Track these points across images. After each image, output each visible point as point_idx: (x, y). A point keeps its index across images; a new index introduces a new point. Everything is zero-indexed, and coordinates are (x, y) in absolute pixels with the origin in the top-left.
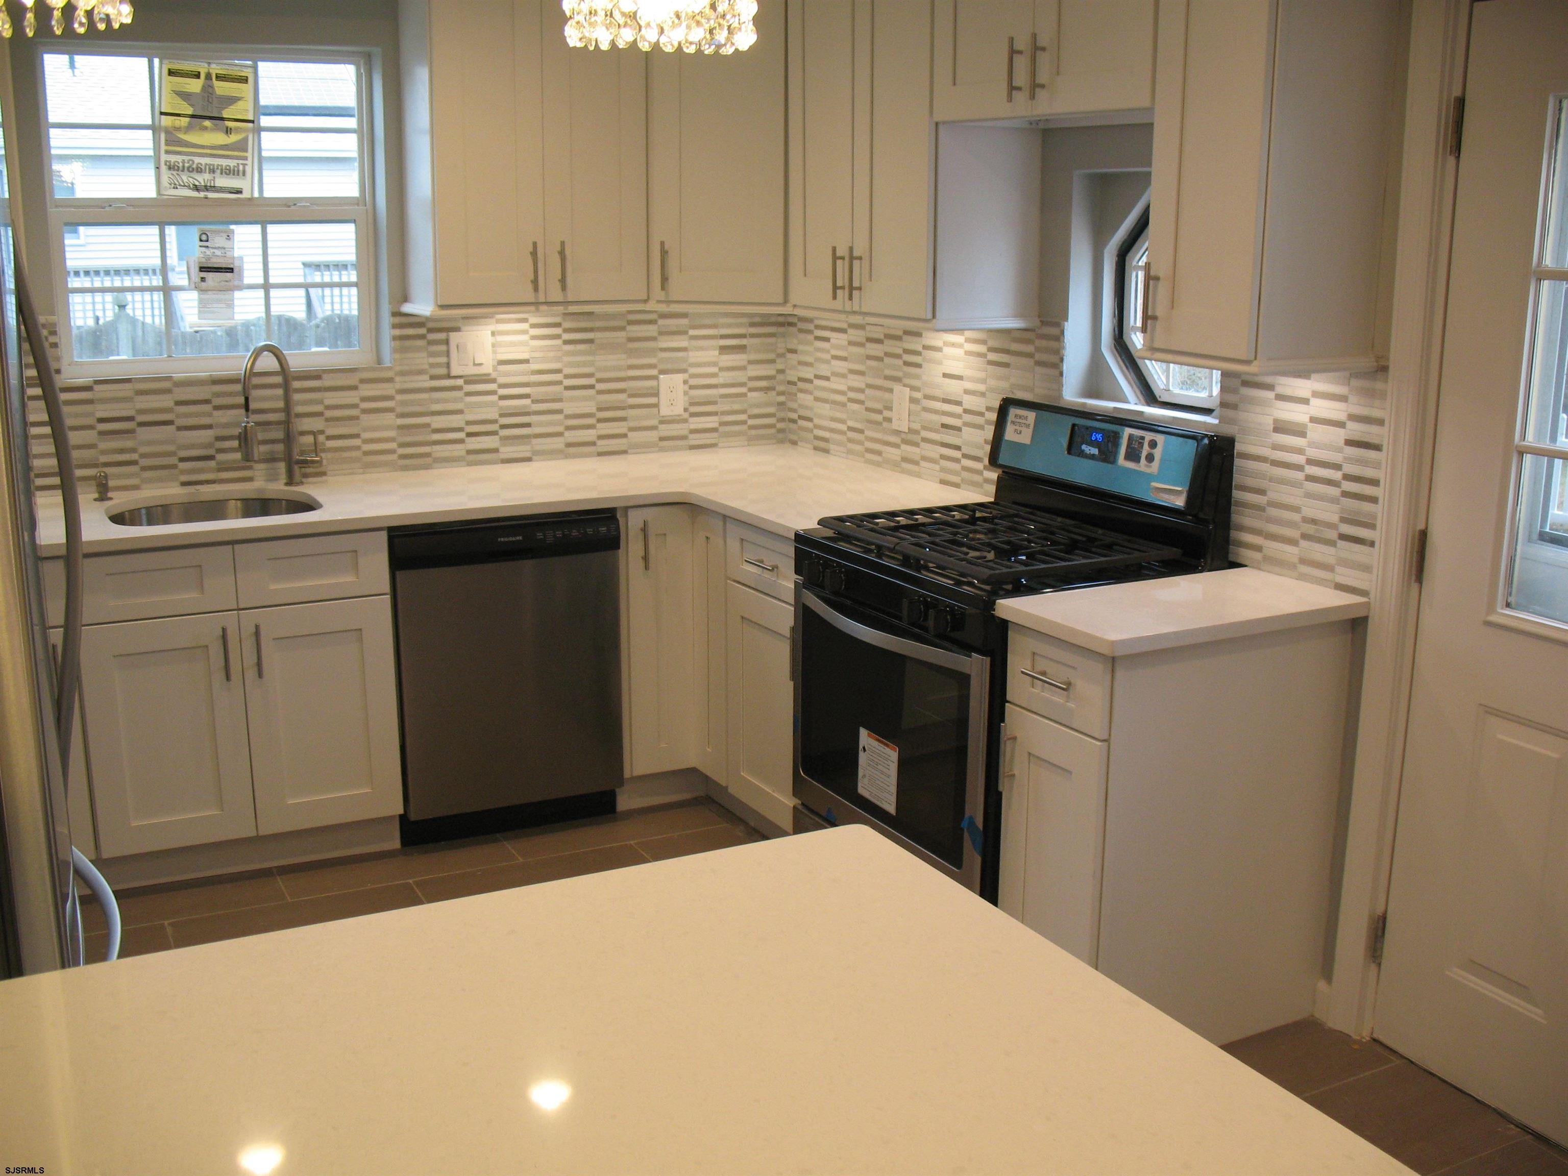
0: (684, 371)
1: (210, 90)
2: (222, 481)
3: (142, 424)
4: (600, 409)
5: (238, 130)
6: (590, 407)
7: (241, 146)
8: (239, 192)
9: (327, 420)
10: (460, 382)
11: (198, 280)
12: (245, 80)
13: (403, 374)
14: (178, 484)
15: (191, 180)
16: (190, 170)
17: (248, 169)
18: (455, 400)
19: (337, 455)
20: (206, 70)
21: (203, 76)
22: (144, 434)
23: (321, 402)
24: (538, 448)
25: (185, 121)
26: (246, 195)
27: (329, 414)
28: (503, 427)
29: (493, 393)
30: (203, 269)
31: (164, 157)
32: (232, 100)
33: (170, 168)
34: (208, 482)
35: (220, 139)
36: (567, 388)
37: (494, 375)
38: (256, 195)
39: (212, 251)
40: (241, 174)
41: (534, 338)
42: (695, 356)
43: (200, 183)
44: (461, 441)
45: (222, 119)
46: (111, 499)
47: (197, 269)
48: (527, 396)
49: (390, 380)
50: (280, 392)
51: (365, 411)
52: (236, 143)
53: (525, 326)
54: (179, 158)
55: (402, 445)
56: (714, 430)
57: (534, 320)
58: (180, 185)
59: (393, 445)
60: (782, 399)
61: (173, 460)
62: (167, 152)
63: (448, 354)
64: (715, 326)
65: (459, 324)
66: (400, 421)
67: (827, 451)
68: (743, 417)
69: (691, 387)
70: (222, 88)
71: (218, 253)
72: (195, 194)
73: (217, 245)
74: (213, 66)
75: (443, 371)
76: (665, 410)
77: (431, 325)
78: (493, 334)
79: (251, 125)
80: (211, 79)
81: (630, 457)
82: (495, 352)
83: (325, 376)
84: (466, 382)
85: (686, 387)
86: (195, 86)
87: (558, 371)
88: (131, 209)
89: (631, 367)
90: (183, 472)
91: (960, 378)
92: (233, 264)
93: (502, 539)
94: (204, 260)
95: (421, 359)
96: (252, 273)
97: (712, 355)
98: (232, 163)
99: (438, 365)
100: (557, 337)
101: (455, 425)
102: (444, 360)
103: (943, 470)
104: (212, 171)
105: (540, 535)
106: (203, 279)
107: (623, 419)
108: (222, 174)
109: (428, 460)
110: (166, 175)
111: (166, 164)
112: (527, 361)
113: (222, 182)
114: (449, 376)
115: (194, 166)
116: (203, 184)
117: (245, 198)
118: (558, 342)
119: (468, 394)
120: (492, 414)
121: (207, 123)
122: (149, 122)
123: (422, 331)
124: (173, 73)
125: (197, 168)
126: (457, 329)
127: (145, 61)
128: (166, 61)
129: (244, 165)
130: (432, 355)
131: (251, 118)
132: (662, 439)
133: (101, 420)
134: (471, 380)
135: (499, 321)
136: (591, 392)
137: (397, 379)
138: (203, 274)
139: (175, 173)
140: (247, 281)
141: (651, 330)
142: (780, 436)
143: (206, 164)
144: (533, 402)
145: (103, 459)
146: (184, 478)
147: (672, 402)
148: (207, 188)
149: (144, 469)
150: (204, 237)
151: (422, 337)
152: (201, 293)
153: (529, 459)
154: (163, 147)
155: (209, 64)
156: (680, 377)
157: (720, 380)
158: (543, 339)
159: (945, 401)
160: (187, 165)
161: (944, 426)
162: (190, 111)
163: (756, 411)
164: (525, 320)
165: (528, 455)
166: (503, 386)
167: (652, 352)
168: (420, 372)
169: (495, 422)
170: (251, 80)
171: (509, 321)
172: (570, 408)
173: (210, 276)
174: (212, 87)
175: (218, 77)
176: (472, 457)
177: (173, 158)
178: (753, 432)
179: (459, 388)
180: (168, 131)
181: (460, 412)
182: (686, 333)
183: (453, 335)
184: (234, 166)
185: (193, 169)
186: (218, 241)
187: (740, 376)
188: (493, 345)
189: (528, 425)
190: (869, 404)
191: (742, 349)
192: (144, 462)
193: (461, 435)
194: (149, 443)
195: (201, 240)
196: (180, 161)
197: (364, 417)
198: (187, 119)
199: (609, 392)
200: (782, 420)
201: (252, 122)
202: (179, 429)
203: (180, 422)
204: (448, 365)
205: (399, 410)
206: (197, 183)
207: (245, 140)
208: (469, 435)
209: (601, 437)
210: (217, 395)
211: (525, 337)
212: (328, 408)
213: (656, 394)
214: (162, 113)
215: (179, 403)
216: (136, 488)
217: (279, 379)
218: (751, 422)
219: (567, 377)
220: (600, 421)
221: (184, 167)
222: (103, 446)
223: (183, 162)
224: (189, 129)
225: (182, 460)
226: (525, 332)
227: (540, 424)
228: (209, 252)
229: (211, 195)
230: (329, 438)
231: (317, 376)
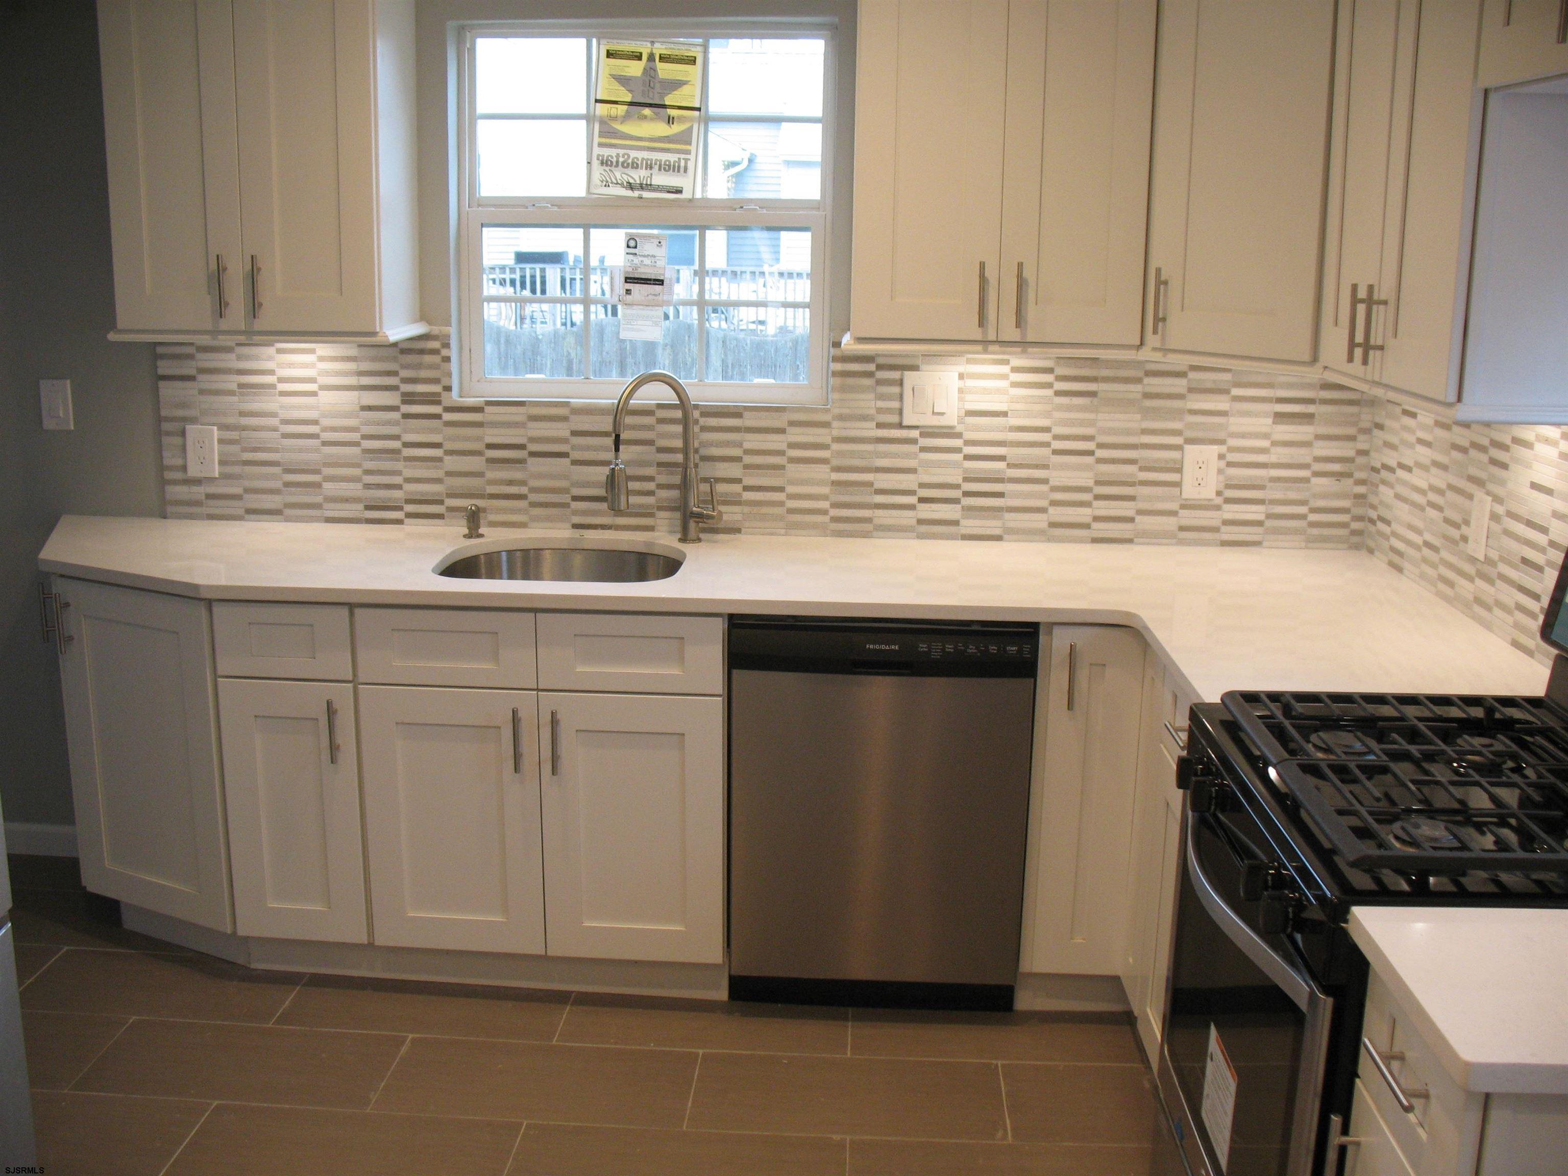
0: (1222, 442)
1: (652, 73)
2: (618, 528)
3: (533, 454)
4: (1098, 483)
5: (682, 119)
6: (1086, 479)
7: (684, 138)
8: (679, 191)
9: (746, 467)
10: (915, 434)
11: (623, 292)
12: (692, 61)
13: (841, 418)
14: (569, 525)
15: (625, 177)
16: (625, 165)
17: (691, 165)
18: (907, 456)
19: (755, 510)
20: (649, 51)
21: (645, 57)
22: (536, 464)
23: (740, 445)
24: (1011, 524)
25: (622, 109)
26: (686, 195)
27: (748, 459)
28: (967, 494)
29: (958, 450)
30: (628, 280)
31: (597, 151)
32: (677, 84)
33: (602, 163)
34: (603, 527)
35: (660, 129)
36: (1056, 452)
37: (959, 428)
38: (699, 195)
39: (641, 259)
40: (682, 170)
41: (1015, 385)
42: (1236, 423)
43: (635, 181)
44: (912, 507)
45: (664, 106)
46: (482, 536)
47: (623, 280)
48: (1002, 458)
49: (826, 425)
50: (679, 429)
51: (792, 460)
52: (676, 135)
53: (1005, 369)
54: (613, 152)
55: (835, 505)
56: (1260, 523)
57: (1016, 362)
58: (612, 183)
59: (825, 505)
60: (1361, 489)
61: (566, 498)
62: (601, 145)
63: (901, 397)
64: (1269, 385)
65: (919, 362)
66: (835, 476)
67: (1399, 569)
68: (1302, 510)
69: (1230, 464)
70: (665, 70)
71: (647, 261)
72: (629, 193)
73: (646, 253)
74: (657, 45)
75: (894, 419)
76: (1189, 491)
77: (881, 361)
78: (961, 376)
79: (696, 113)
80: (655, 61)
81: (1136, 548)
82: (961, 400)
83: (746, 414)
84: (922, 435)
85: (1222, 464)
86: (635, 69)
87: (1047, 430)
88: (556, 209)
89: (1145, 432)
90: (576, 513)
91: (1549, 492)
92: (664, 275)
93: (871, 647)
94: (631, 270)
95: (867, 402)
97: (1264, 423)
98: (672, 158)
99: (889, 411)
100: (1049, 385)
101: (903, 486)
102: (895, 404)
103: (1516, 625)
104: (650, 167)
105: (923, 647)
106: (628, 292)
107: (1132, 498)
108: (660, 169)
109: (868, 527)
110: (598, 171)
111: (598, 159)
112: (1005, 414)
113: (660, 179)
114: (900, 426)
115: (630, 161)
116: (638, 182)
117: (686, 199)
118: (1049, 392)
119: (923, 449)
120: (955, 477)
121: (647, 111)
122: (583, 111)
123: (872, 367)
124: (612, 54)
125: (633, 163)
126: (914, 368)
127: (583, 41)
128: (603, 41)
129: (686, 160)
130: (881, 397)
131: (697, 105)
132: (1182, 529)
133: (490, 446)
134: (928, 432)
135: (969, 361)
136: (1089, 460)
137: (835, 424)
138: (629, 286)
139: (607, 169)
140: (678, 296)
141: (1179, 385)
142: (1355, 539)
143: (643, 159)
144: (1009, 466)
145: (491, 490)
146: (577, 520)
147: (1200, 481)
148: (642, 187)
149: (533, 505)
150: (632, 243)
151: (870, 375)
152: (625, 307)
153: (999, 538)
154: (597, 140)
155: (653, 43)
156: (1215, 449)
157: (1273, 458)
158: (1032, 387)
159: (1530, 524)
160: (621, 160)
161: (1525, 561)
162: (628, 98)
163: (1321, 503)
164: (1007, 362)
165: (997, 532)
166: (968, 443)
167: (1179, 414)
168: (864, 418)
169: (958, 487)
170: (699, 61)
171: (983, 362)
172: (1058, 478)
173: (635, 288)
174: (655, 70)
175: (663, 58)
176: (923, 529)
177: (606, 152)
178: (1315, 531)
179: (914, 441)
180: (603, 122)
181: (913, 471)
182: (1226, 392)
183: (909, 376)
184: (675, 162)
185: (628, 164)
186: (648, 249)
187: (1302, 455)
188: (961, 391)
189: (1000, 495)
190: (1448, 513)
191: (1308, 418)
192: (533, 497)
193: (912, 500)
194: (540, 476)
195: (628, 247)
196: (614, 155)
197: (790, 467)
198: (625, 107)
199: (1113, 461)
200: (1360, 518)
201: (699, 109)
202: (575, 462)
203: (576, 455)
204: (900, 412)
205: (835, 462)
206: (631, 181)
207: (690, 129)
208: (922, 500)
209: (1096, 519)
211: (1004, 384)
212: (747, 452)
213: (1179, 470)
214: (597, 101)
215: (574, 433)
216: (523, 525)
217: (679, 414)
218: (1313, 517)
219: (1056, 437)
220: (1098, 497)
221: (617, 162)
222: (490, 475)
223: (618, 156)
224: (626, 117)
225: (575, 498)
226: (1004, 377)
227: (1016, 495)
228: (636, 260)
229: (646, 194)
230: (746, 488)
231: (736, 413)
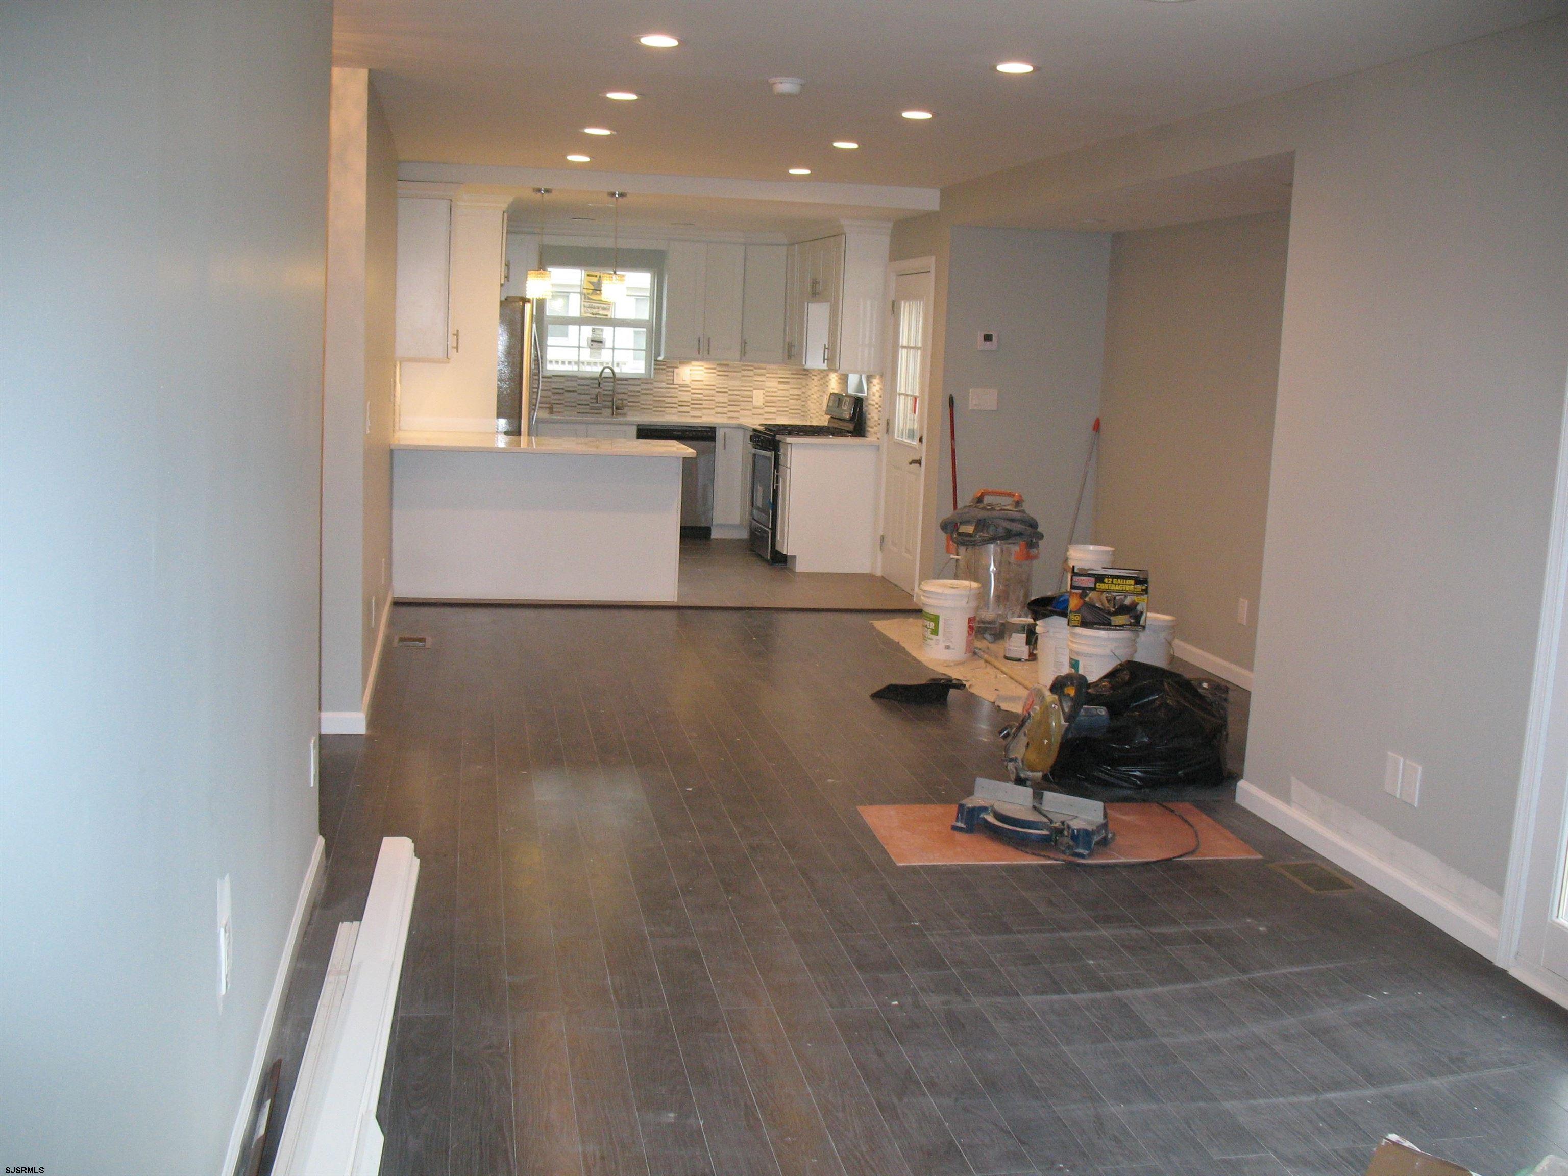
0: (763, 389)
3: (567, 391)
4: (729, 401)
6: (726, 400)
8: (607, 316)
10: (677, 386)
11: (590, 345)
13: (655, 381)
14: (576, 412)
15: (591, 311)
17: (611, 308)
18: (675, 393)
19: (631, 408)
20: (596, 274)
21: (594, 276)
22: (567, 395)
23: (627, 389)
24: (705, 413)
25: (588, 291)
26: (609, 317)
27: (630, 393)
28: (692, 404)
29: (689, 391)
30: (592, 341)
31: (583, 303)
33: (584, 307)
34: (586, 413)
36: (717, 392)
37: (689, 385)
38: (613, 317)
40: (605, 309)
41: (706, 372)
42: (767, 384)
44: (676, 408)
47: (590, 341)
48: (702, 394)
49: (651, 383)
50: (612, 383)
51: (643, 394)
53: (703, 368)
55: (654, 407)
56: (774, 413)
57: (706, 366)
58: (587, 313)
59: (651, 407)
60: (803, 403)
61: (576, 404)
63: (673, 376)
64: (777, 374)
65: (678, 365)
66: (654, 399)
68: (787, 409)
69: (766, 396)
71: (598, 336)
72: (592, 316)
74: (600, 273)
75: (672, 382)
76: (755, 403)
77: (668, 365)
78: (691, 370)
80: (601, 277)
82: (690, 377)
83: (629, 380)
84: (680, 387)
85: (764, 396)
86: (592, 279)
87: (714, 386)
89: (742, 386)
90: (578, 409)
92: (603, 340)
93: (674, 433)
94: (593, 338)
95: (664, 377)
96: (608, 343)
97: (776, 384)
98: (603, 306)
99: (670, 380)
100: (715, 373)
101: (673, 402)
102: (672, 378)
104: (599, 308)
106: (592, 345)
107: (738, 405)
108: (602, 309)
109: (664, 413)
110: (583, 309)
111: (583, 305)
112: (702, 381)
113: (601, 312)
114: (674, 384)
115: (591, 306)
116: (595, 312)
118: (715, 375)
119: (680, 391)
121: (598, 292)
122: (579, 291)
123: (665, 367)
124: (586, 275)
125: (593, 307)
126: (677, 368)
127: (580, 271)
128: (584, 271)
129: (606, 306)
130: (667, 376)
132: (754, 414)
133: (553, 388)
135: (693, 366)
136: (726, 394)
137: (653, 383)
138: (592, 343)
139: (586, 308)
140: (606, 346)
141: (751, 373)
142: (802, 418)
143: (597, 306)
144: (704, 396)
145: (553, 401)
147: (758, 401)
148: (596, 314)
151: (664, 369)
152: (591, 349)
154: (583, 300)
155: (598, 272)
156: (762, 391)
157: (778, 394)
158: (709, 373)
162: (593, 288)
163: (793, 407)
164: (702, 366)
165: (701, 415)
166: (692, 389)
167: (750, 382)
168: (663, 382)
171: (697, 366)
172: (717, 399)
173: (595, 344)
174: (597, 280)
177: (586, 304)
178: (791, 415)
179: (676, 389)
180: (584, 295)
181: (677, 397)
182: (765, 375)
183: (676, 370)
186: (598, 332)
187: (787, 394)
188: (690, 374)
189: (701, 404)
191: (787, 383)
192: (566, 404)
193: (676, 405)
194: (568, 398)
195: (593, 331)
196: (588, 304)
198: (591, 291)
199: (733, 395)
200: (804, 412)
202: (578, 394)
203: (579, 392)
204: (673, 380)
205: (654, 394)
206: (593, 312)
208: (679, 406)
209: (729, 411)
210: (592, 383)
211: (703, 372)
212: (628, 391)
213: (752, 397)
214: (583, 288)
215: (579, 385)
217: (612, 379)
218: (790, 411)
219: (717, 388)
220: (729, 405)
221: (588, 306)
222: (553, 397)
224: (592, 293)
225: (579, 404)
226: (702, 370)
227: (706, 404)
228: (595, 336)
229: (597, 316)
230: (629, 402)
231: (626, 380)
